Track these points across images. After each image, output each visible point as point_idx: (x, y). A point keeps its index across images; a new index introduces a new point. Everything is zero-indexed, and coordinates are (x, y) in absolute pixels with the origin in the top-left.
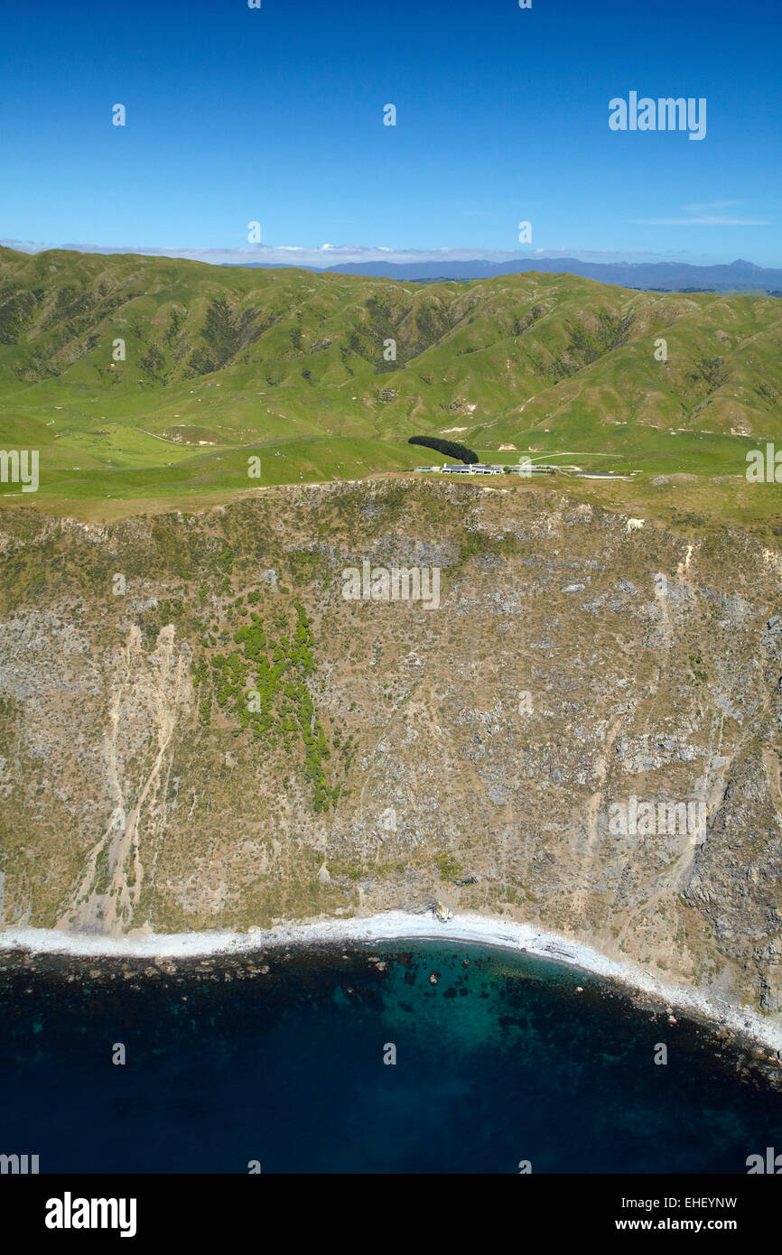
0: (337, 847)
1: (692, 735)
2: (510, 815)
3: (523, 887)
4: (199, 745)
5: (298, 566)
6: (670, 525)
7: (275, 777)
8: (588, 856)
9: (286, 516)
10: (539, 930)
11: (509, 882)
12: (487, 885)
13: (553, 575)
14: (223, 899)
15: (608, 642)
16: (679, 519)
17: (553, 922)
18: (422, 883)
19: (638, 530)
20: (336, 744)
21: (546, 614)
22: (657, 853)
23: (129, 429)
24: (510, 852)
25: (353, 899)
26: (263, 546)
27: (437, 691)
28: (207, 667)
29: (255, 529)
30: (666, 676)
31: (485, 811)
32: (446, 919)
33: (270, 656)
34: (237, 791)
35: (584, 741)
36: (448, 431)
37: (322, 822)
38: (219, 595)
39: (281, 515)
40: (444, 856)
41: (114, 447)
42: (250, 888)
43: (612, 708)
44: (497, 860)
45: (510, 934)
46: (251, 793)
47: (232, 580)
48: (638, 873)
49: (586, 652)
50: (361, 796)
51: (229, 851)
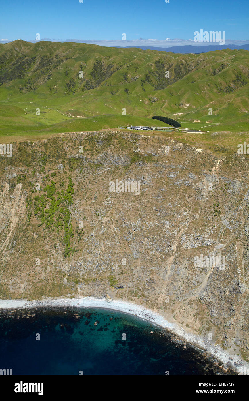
0: (71, 271)
1: (210, 235)
2: (139, 263)
3: (141, 291)
4: (25, 229)
5: (72, 163)
6: (213, 152)
7: (51, 243)
8: (167, 281)
9: (70, 144)
10: (144, 308)
11: (136, 289)
12: (128, 289)
13: (165, 170)
14: (25, 288)
15: (182, 197)
16: (217, 149)
17: (150, 306)
18: (102, 287)
19: (200, 153)
20: (77, 232)
21: (160, 186)
22: (192, 281)
23: (54, 111)
24: (138, 277)
25: (75, 291)
26: (60, 155)
27: (116, 214)
28: (32, 200)
29: (57, 149)
30: (203, 211)
31: (130, 261)
32: (109, 301)
33: (56, 197)
34: (36, 247)
35: (169, 235)
36: (175, 114)
37: (67, 261)
38: (40, 173)
39: (68, 143)
40: (112, 277)
41: (45, 118)
42: (36, 284)
43: (181, 223)
44: (132, 280)
45: (132, 309)
46: (41, 248)
47: (46, 168)
48: (184, 288)
49: (174, 201)
50: (83, 252)
51: (30, 270)
